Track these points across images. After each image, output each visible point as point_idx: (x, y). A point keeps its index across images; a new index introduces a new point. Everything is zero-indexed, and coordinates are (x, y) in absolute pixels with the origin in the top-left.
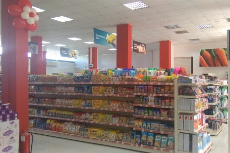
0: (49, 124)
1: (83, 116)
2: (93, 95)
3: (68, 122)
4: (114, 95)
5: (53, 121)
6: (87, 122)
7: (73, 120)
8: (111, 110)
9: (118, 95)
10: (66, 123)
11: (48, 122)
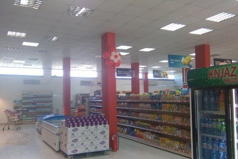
0: (136, 132)
1: (157, 128)
2: (163, 110)
3: (148, 131)
4: (177, 112)
5: (138, 130)
6: (160, 132)
7: (150, 130)
8: (175, 123)
9: (180, 112)
10: (146, 132)
11: (135, 130)
